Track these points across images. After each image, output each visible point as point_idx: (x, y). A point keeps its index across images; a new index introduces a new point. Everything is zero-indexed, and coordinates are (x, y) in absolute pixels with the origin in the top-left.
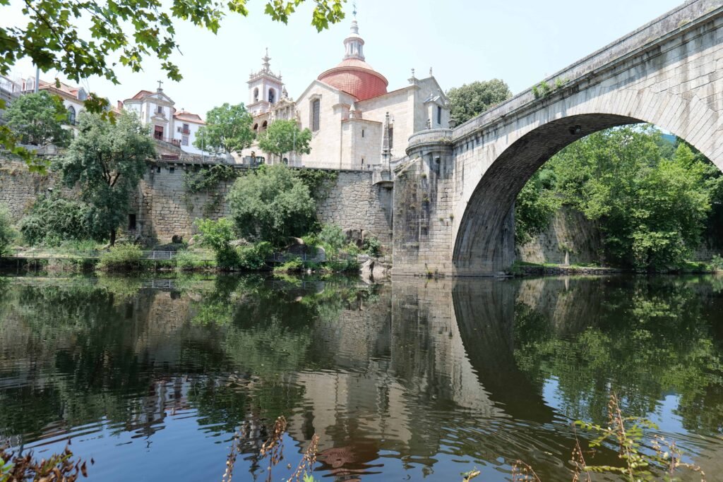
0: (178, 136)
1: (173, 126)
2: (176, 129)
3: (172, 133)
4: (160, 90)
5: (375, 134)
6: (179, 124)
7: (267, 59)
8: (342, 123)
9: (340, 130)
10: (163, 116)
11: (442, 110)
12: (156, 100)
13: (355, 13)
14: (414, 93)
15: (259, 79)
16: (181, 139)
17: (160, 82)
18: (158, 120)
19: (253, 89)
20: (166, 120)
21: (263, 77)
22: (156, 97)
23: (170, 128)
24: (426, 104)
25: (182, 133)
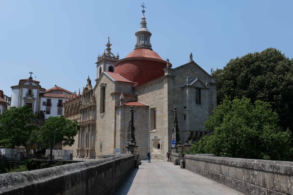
0: (43, 108)
1: (39, 102)
2: (42, 103)
3: (39, 107)
4: (31, 78)
5: (143, 116)
6: (44, 100)
7: (109, 45)
8: (116, 109)
9: (114, 115)
10: (32, 96)
11: (202, 91)
12: (27, 85)
13: (143, 12)
14: (168, 81)
15: (102, 61)
16: (45, 110)
17: (31, 73)
18: (29, 99)
19: (99, 67)
20: (34, 99)
21: (104, 59)
22: (27, 83)
23: (37, 104)
24: (183, 88)
25: (46, 105)
